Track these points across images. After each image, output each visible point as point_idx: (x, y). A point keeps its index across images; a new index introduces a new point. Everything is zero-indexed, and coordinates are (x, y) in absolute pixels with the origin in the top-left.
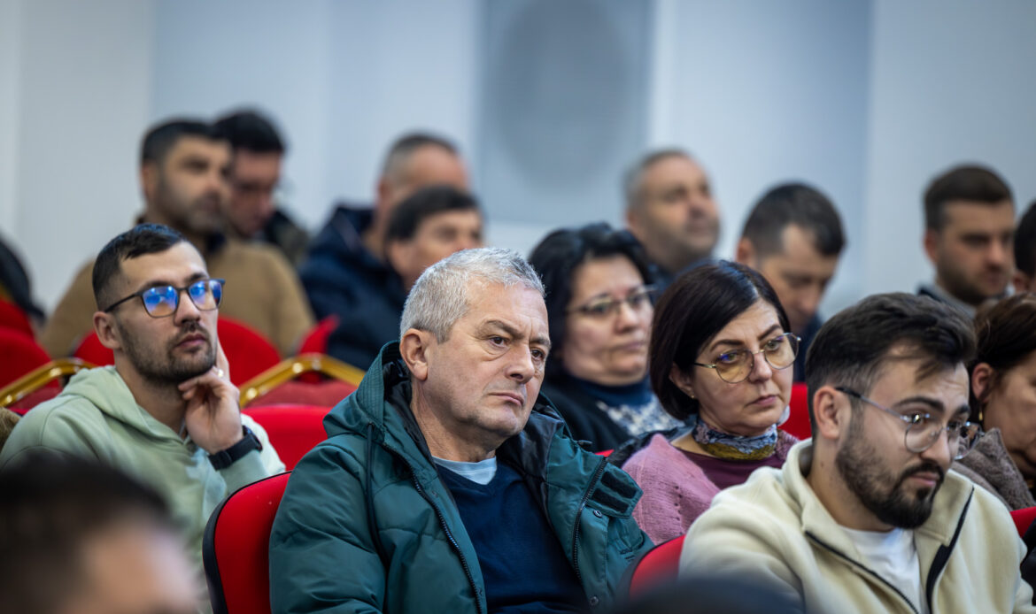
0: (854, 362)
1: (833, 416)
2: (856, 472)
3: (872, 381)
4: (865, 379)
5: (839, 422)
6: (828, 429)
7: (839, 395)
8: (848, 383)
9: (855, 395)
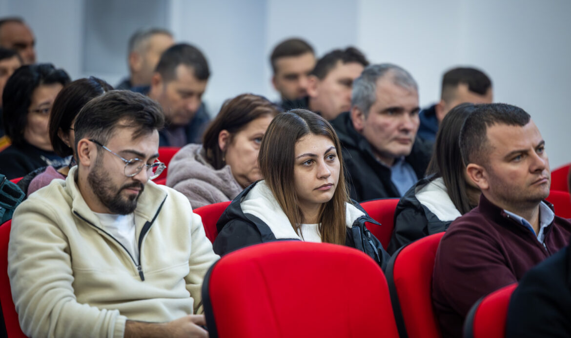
0: (100, 127)
1: (87, 154)
2: (98, 184)
3: (109, 138)
4: (105, 136)
5: (91, 158)
6: (84, 160)
7: (91, 143)
8: (96, 138)
9: (100, 145)
